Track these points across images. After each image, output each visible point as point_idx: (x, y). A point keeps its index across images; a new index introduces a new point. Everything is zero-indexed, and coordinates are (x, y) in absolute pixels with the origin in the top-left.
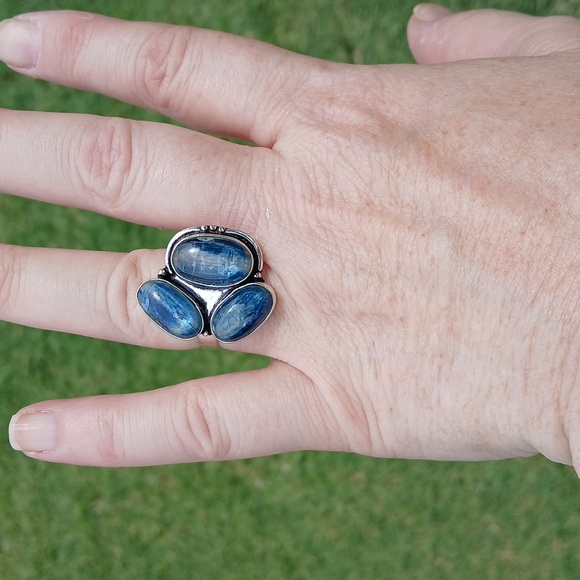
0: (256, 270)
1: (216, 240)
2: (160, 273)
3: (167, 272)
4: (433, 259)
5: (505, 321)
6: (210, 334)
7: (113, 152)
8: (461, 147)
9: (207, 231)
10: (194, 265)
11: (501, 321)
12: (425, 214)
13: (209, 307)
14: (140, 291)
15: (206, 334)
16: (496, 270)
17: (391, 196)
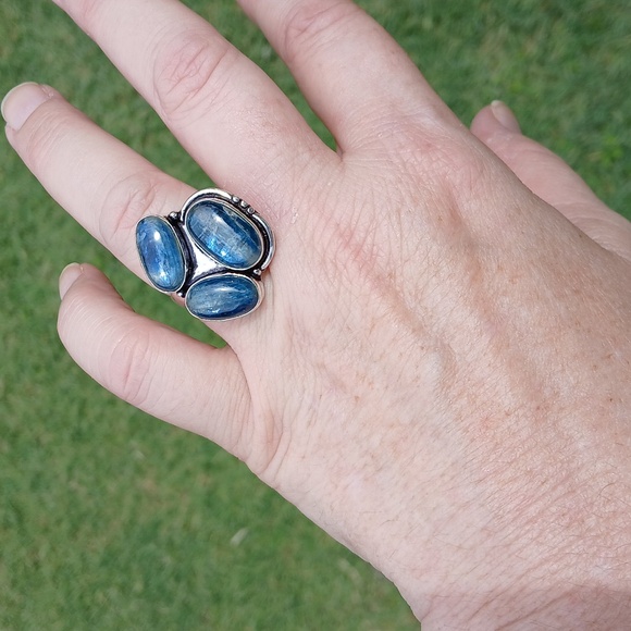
0: (258, 266)
1: (238, 219)
2: (172, 215)
3: (178, 218)
4: (418, 378)
5: (446, 478)
6: (183, 296)
7: (193, 67)
8: (505, 293)
9: (236, 205)
10: (204, 230)
11: (443, 475)
12: (435, 329)
13: (198, 272)
14: (143, 221)
15: (180, 294)
16: (466, 430)
17: (416, 286)
